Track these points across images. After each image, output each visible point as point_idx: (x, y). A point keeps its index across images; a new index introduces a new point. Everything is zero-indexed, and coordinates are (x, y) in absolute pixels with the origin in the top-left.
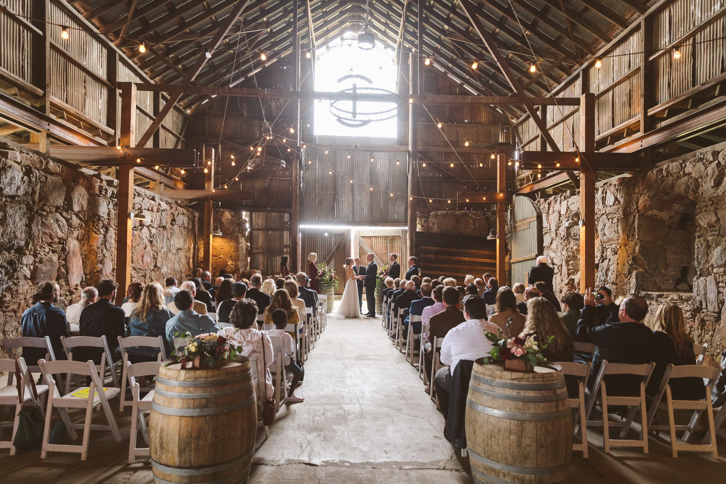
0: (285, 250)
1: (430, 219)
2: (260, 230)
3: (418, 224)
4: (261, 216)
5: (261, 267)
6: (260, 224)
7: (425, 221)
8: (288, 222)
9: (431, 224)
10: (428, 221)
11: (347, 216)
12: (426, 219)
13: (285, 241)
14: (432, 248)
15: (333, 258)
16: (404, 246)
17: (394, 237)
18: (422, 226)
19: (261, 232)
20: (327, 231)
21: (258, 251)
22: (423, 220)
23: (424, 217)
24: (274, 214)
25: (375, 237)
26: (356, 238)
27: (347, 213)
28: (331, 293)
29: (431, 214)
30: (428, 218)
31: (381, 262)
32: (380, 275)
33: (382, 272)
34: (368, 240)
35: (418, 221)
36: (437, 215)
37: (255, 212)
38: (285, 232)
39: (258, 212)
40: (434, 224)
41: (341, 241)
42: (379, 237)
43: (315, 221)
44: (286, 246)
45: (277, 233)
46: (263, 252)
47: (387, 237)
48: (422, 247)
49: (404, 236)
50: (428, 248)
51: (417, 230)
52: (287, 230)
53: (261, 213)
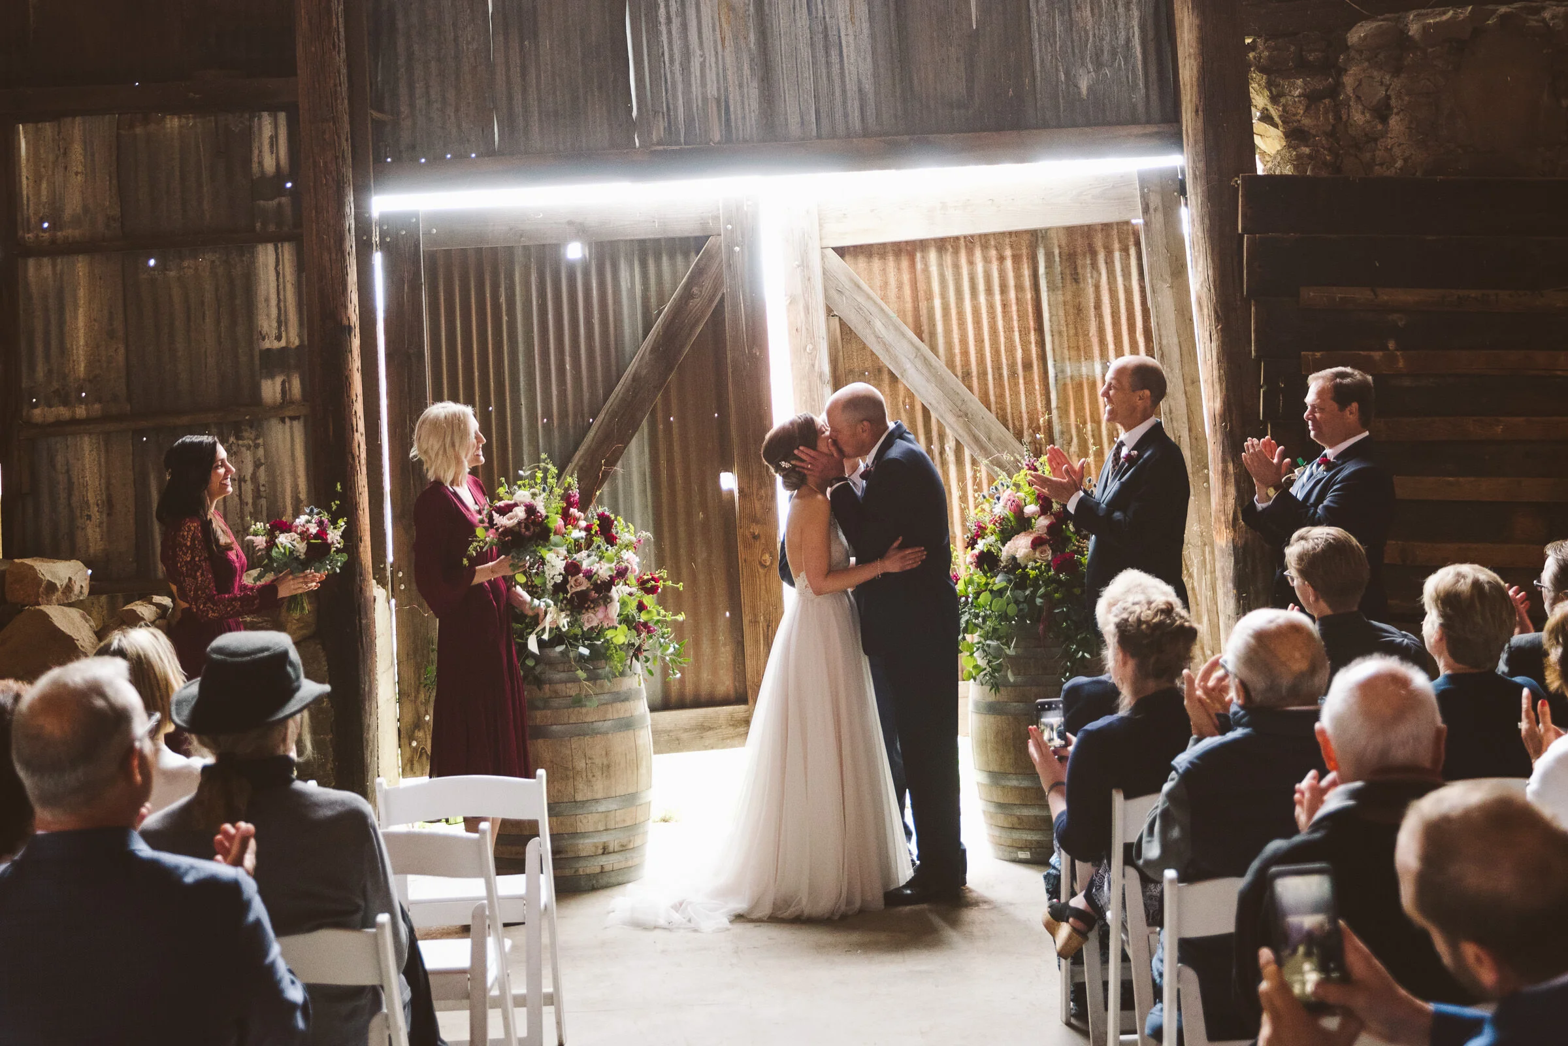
0: (271, 390)
1: (1348, 80)
2: (71, 249)
3: (1258, 126)
4: (77, 149)
5: (93, 534)
6: (73, 204)
7: (1312, 98)
8: (279, 176)
9: (1359, 117)
10: (1334, 91)
11: (723, 104)
12: (1319, 84)
13: (267, 323)
14: (1386, 296)
15: (635, 427)
16: (1165, 301)
17: (1087, 231)
18: (1294, 135)
19: (81, 267)
20: (580, 231)
21: (64, 412)
22: (1297, 89)
23: (1303, 67)
24: (173, 123)
25: (941, 244)
26: (804, 265)
27: (722, 76)
28: (621, 710)
29: (1357, 34)
30: (1331, 67)
31: (998, 428)
32: (1006, 535)
33: (1018, 510)
34: (894, 272)
35: (1259, 100)
36: (1402, 41)
37: (34, 117)
38: (266, 256)
39: (56, 116)
40: (1382, 112)
41: (687, 295)
42: (970, 241)
43: (489, 153)
44: (275, 362)
45: (205, 262)
46: (105, 418)
47: (1035, 237)
48: (1310, 294)
49: (1158, 220)
50: (1362, 294)
51: (1260, 171)
52: (276, 239)
53: (77, 128)
